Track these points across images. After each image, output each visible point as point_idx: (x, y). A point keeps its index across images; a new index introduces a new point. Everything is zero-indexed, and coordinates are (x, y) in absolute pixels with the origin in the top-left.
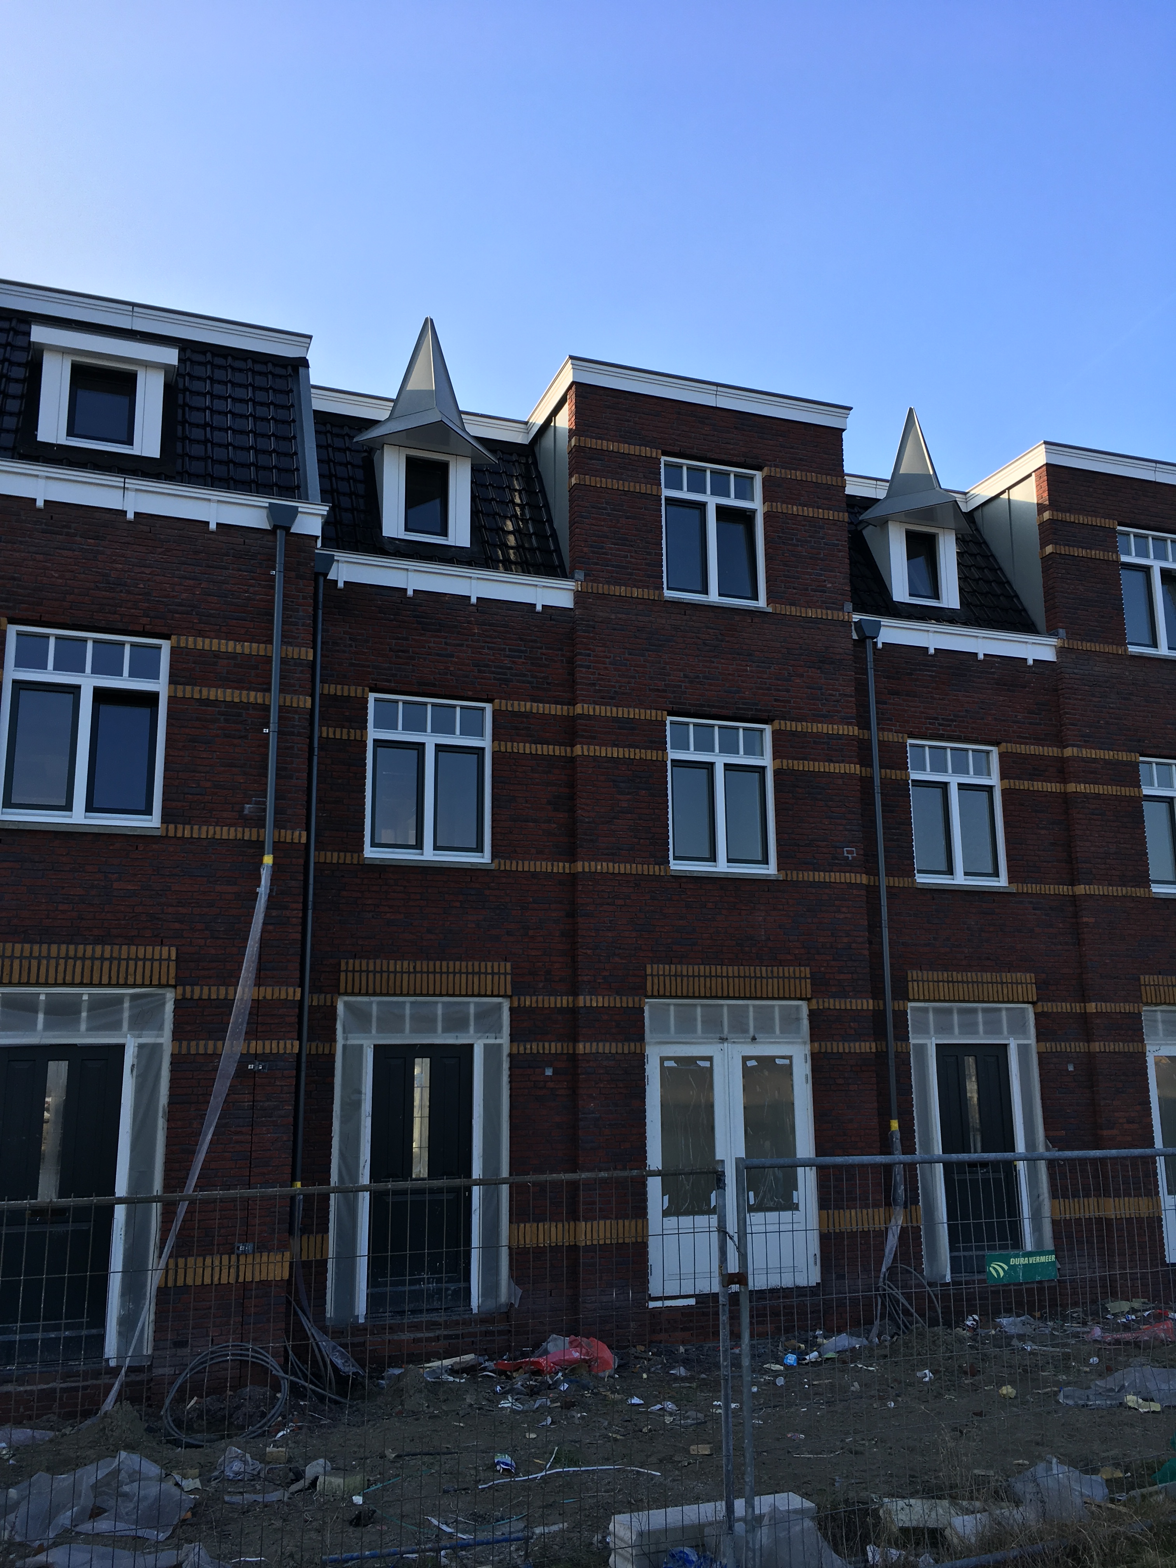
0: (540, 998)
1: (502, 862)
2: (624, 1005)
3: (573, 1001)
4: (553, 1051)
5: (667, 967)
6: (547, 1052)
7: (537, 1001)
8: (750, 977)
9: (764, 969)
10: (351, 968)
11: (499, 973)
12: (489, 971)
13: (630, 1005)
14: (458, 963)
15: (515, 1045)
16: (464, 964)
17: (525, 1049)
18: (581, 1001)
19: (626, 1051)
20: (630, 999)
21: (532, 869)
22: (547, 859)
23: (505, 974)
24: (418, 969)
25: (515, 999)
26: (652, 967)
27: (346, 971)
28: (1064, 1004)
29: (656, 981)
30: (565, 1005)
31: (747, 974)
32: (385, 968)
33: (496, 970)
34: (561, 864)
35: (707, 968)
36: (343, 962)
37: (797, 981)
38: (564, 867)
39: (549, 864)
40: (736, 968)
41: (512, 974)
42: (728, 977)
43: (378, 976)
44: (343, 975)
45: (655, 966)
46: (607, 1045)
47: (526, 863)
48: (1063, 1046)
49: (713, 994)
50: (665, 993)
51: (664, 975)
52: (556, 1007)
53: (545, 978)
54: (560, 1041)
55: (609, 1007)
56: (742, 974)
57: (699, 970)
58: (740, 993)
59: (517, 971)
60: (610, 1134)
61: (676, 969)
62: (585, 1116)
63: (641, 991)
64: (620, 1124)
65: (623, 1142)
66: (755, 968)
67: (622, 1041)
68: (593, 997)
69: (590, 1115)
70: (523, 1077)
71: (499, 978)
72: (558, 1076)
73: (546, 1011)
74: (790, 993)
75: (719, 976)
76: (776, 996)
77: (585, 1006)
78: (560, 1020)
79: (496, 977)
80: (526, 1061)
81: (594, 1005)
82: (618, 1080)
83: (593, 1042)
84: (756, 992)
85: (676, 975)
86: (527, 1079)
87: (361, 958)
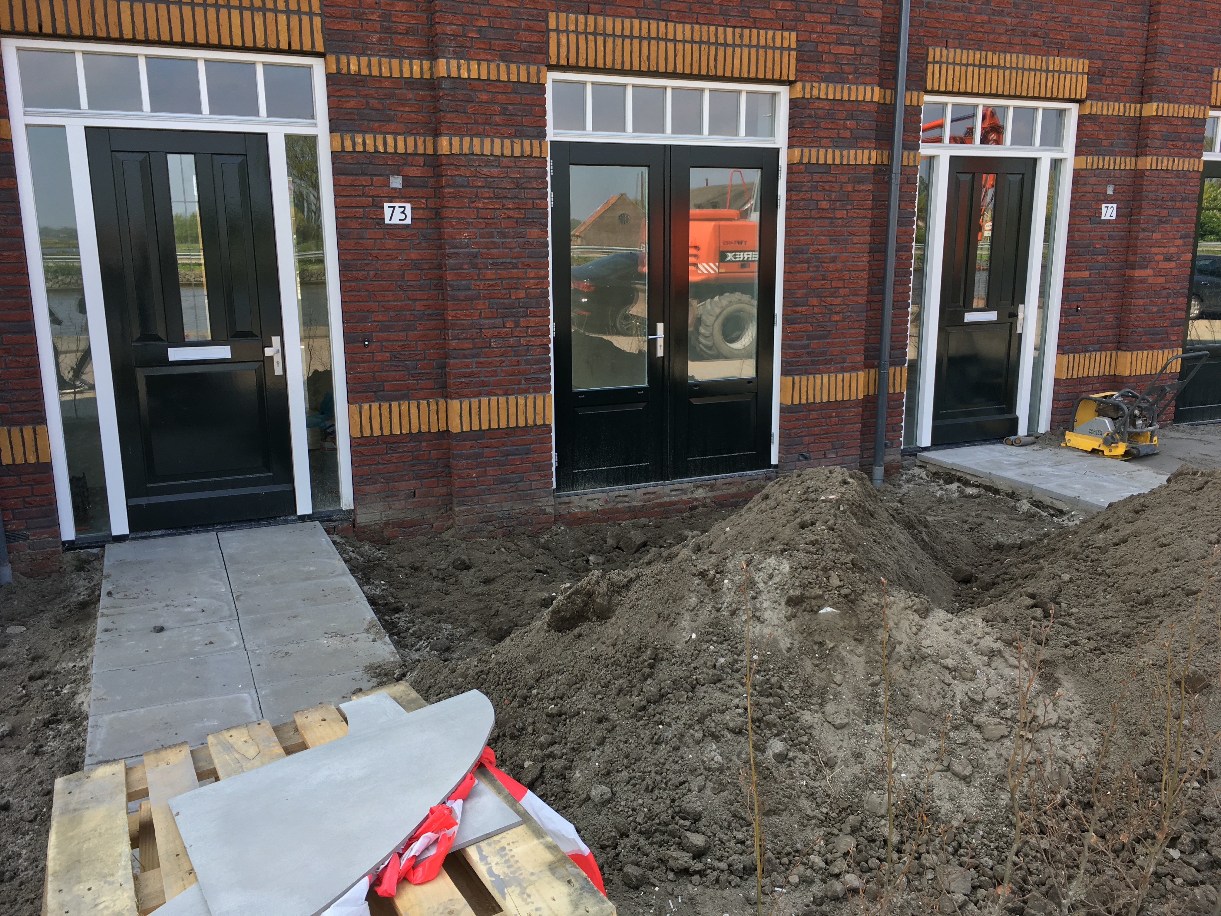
0: (374, 60)
2: (514, 78)
3: (431, 68)
4: (401, 149)
5: (581, 18)
6: (391, 150)
7: (369, 65)
8: (708, 43)
9: (730, 30)
11: (299, 12)
12: (281, 5)
13: (524, 79)
15: (337, 136)
17: (354, 144)
18: (442, 67)
19: (517, 153)
20: (523, 68)
23: (311, 14)
25: (332, 58)
26: (557, 17)
28: (1116, 104)
29: (564, 40)
30: (417, 75)
31: (705, 38)
33: (293, 6)
35: (645, 23)
37: (777, 53)
40: (688, 27)
41: (323, 15)
42: (675, 41)
43: (72, 2)
45: (562, 16)
46: (487, 141)
48: (1107, 162)
49: (652, 69)
50: (577, 62)
51: (576, 32)
52: (401, 77)
53: (382, 26)
54: (412, 134)
55: (489, 79)
56: (697, 38)
57: (632, 28)
58: (692, 69)
59: (332, 10)
60: (494, 277)
61: (595, 23)
62: (456, 251)
63: (541, 57)
64: (510, 263)
65: (515, 288)
66: (717, 29)
67: (510, 136)
68: (462, 61)
69: (462, 250)
70: (355, 190)
71: (300, 20)
72: (411, 189)
73: (386, 84)
74: (765, 72)
75: (662, 39)
76: (746, 76)
77: (449, 76)
78: (410, 99)
79: (294, 19)
80: (358, 163)
81: (465, 75)
82: (506, 197)
83: (464, 136)
84: (716, 67)
85: (595, 34)
86: (361, 193)
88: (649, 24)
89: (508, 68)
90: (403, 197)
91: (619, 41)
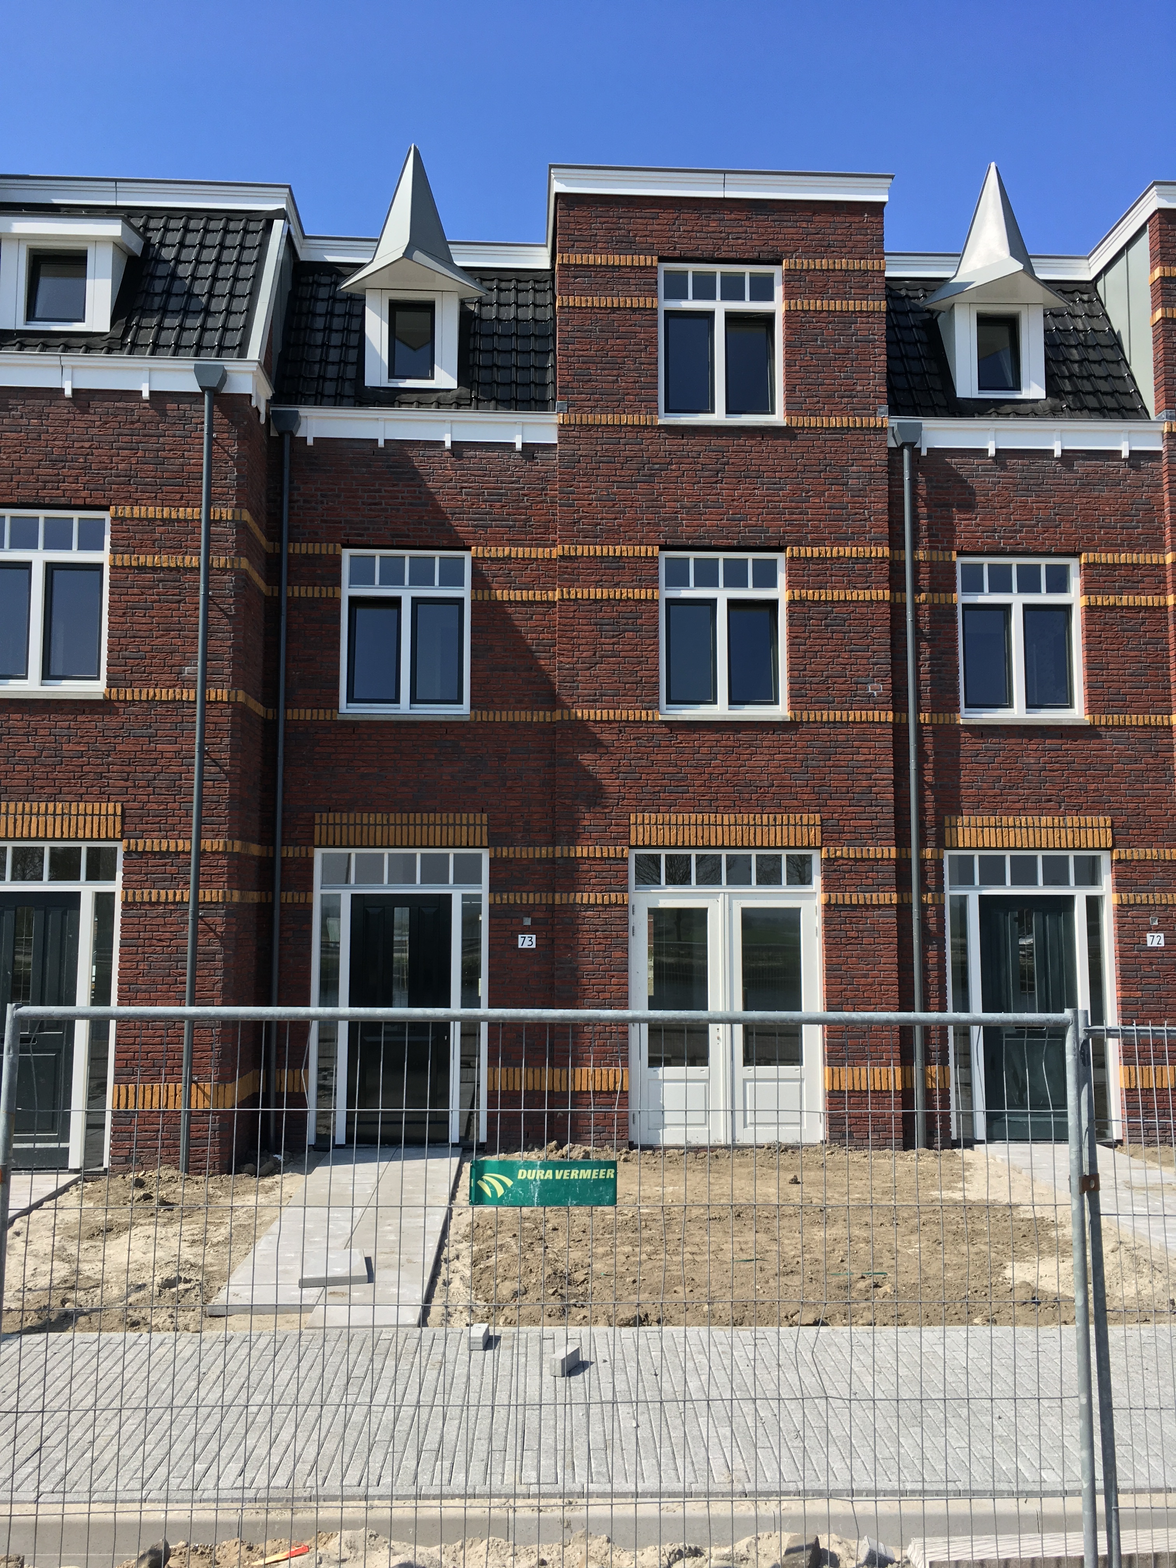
0: (518, 849)
1: (480, 712)
2: (605, 855)
3: (553, 851)
4: (531, 901)
5: (653, 816)
6: (525, 902)
7: (514, 852)
8: (749, 825)
9: (765, 816)
10: (325, 821)
11: (474, 825)
12: (465, 822)
13: (612, 855)
14: (432, 815)
15: (494, 895)
16: (438, 815)
17: (502, 899)
18: (557, 852)
19: (606, 902)
20: (611, 849)
21: (511, 719)
22: (526, 709)
23: (481, 825)
24: (392, 821)
25: (493, 849)
26: (637, 816)
27: (321, 824)
29: (640, 829)
30: (544, 856)
31: (746, 822)
32: (358, 821)
33: (472, 821)
34: (541, 713)
35: (700, 816)
36: (317, 815)
37: (805, 829)
38: (544, 715)
39: (529, 713)
40: (732, 816)
41: (488, 825)
42: (723, 825)
43: (352, 828)
44: (317, 828)
45: (640, 815)
46: (586, 895)
47: (504, 713)
50: (650, 843)
51: (650, 824)
52: (534, 858)
53: (524, 829)
54: (540, 892)
55: (589, 857)
56: (739, 822)
57: (690, 819)
59: (494, 822)
61: (664, 818)
62: (562, 966)
63: (625, 841)
66: (755, 816)
67: (602, 891)
68: (571, 847)
70: (502, 928)
71: (475, 829)
72: (537, 926)
73: (525, 862)
74: (796, 842)
75: (712, 824)
77: (562, 857)
78: (539, 871)
79: (472, 828)
80: (505, 911)
81: (572, 855)
82: (598, 930)
83: (570, 892)
85: (663, 824)
86: (505, 929)
87: (335, 811)
88: (703, 816)
89: (602, 849)
90: (531, 931)
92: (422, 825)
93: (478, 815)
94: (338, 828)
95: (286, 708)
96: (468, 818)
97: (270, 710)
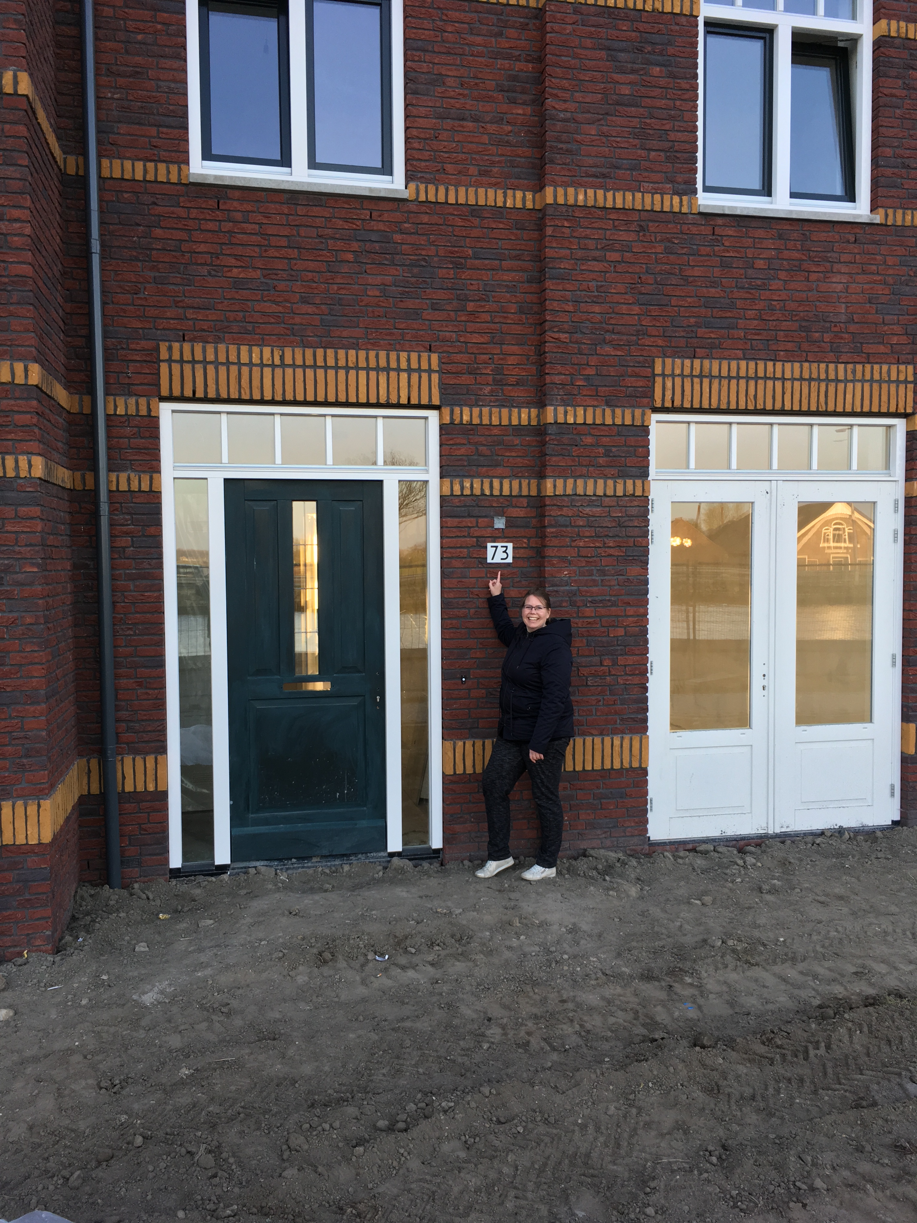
0: (486, 410)
1: (422, 187)
2: (618, 421)
3: (538, 416)
4: (506, 492)
5: (687, 362)
6: (496, 492)
7: (480, 416)
8: (819, 380)
9: (841, 367)
10: (176, 356)
11: (419, 370)
12: (404, 365)
13: (628, 422)
14: (352, 353)
15: (447, 481)
16: (362, 354)
17: (462, 488)
18: (550, 414)
19: (620, 493)
20: (628, 413)
21: (472, 201)
22: (495, 185)
23: (430, 371)
24: (288, 360)
25: (446, 411)
26: (664, 363)
27: (170, 361)
29: (669, 384)
30: (525, 422)
31: (814, 375)
32: (233, 358)
33: (414, 365)
34: (519, 194)
35: (752, 364)
36: (163, 347)
37: (893, 387)
38: (524, 197)
39: (500, 192)
40: (797, 365)
41: (440, 372)
42: (783, 379)
43: (223, 370)
44: (164, 368)
45: (669, 361)
46: (590, 482)
47: (462, 190)
49: (759, 407)
50: (682, 404)
51: (682, 376)
52: (510, 425)
53: (494, 380)
54: (518, 477)
55: (594, 424)
56: (806, 375)
57: (738, 368)
58: (800, 405)
59: (449, 367)
60: (593, 615)
61: (701, 366)
62: (555, 588)
63: (645, 400)
64: (609, 600)
65: (613, 626)
66: (827, 366)
67: (614, 477)
68: (569, 408)
69: (562, 588)
70: (460, 531)
71: (420, 377)
72: (514, 530)
73: (495, 431)
74: (880, 406)
75: (770, 378)
76: (859, 410)
77: (556, 423)
78: (517, 445)
79: (415, 377)
80: (465, 506)
81: (571, 420)
82: (607, 536)
83: (567, 477)
84: (826, 403)
85: (701, 376)
86: (466, 534)
87: (193, 340)
88: (756, 364)
89: (613, 412)
90: (505, 537)
91: (725, 382)
92: (337, 368)
93: (425, 355)
94: (199, 368)
95: (100, 156)
96: (409, 360)
97: (71, 160)
